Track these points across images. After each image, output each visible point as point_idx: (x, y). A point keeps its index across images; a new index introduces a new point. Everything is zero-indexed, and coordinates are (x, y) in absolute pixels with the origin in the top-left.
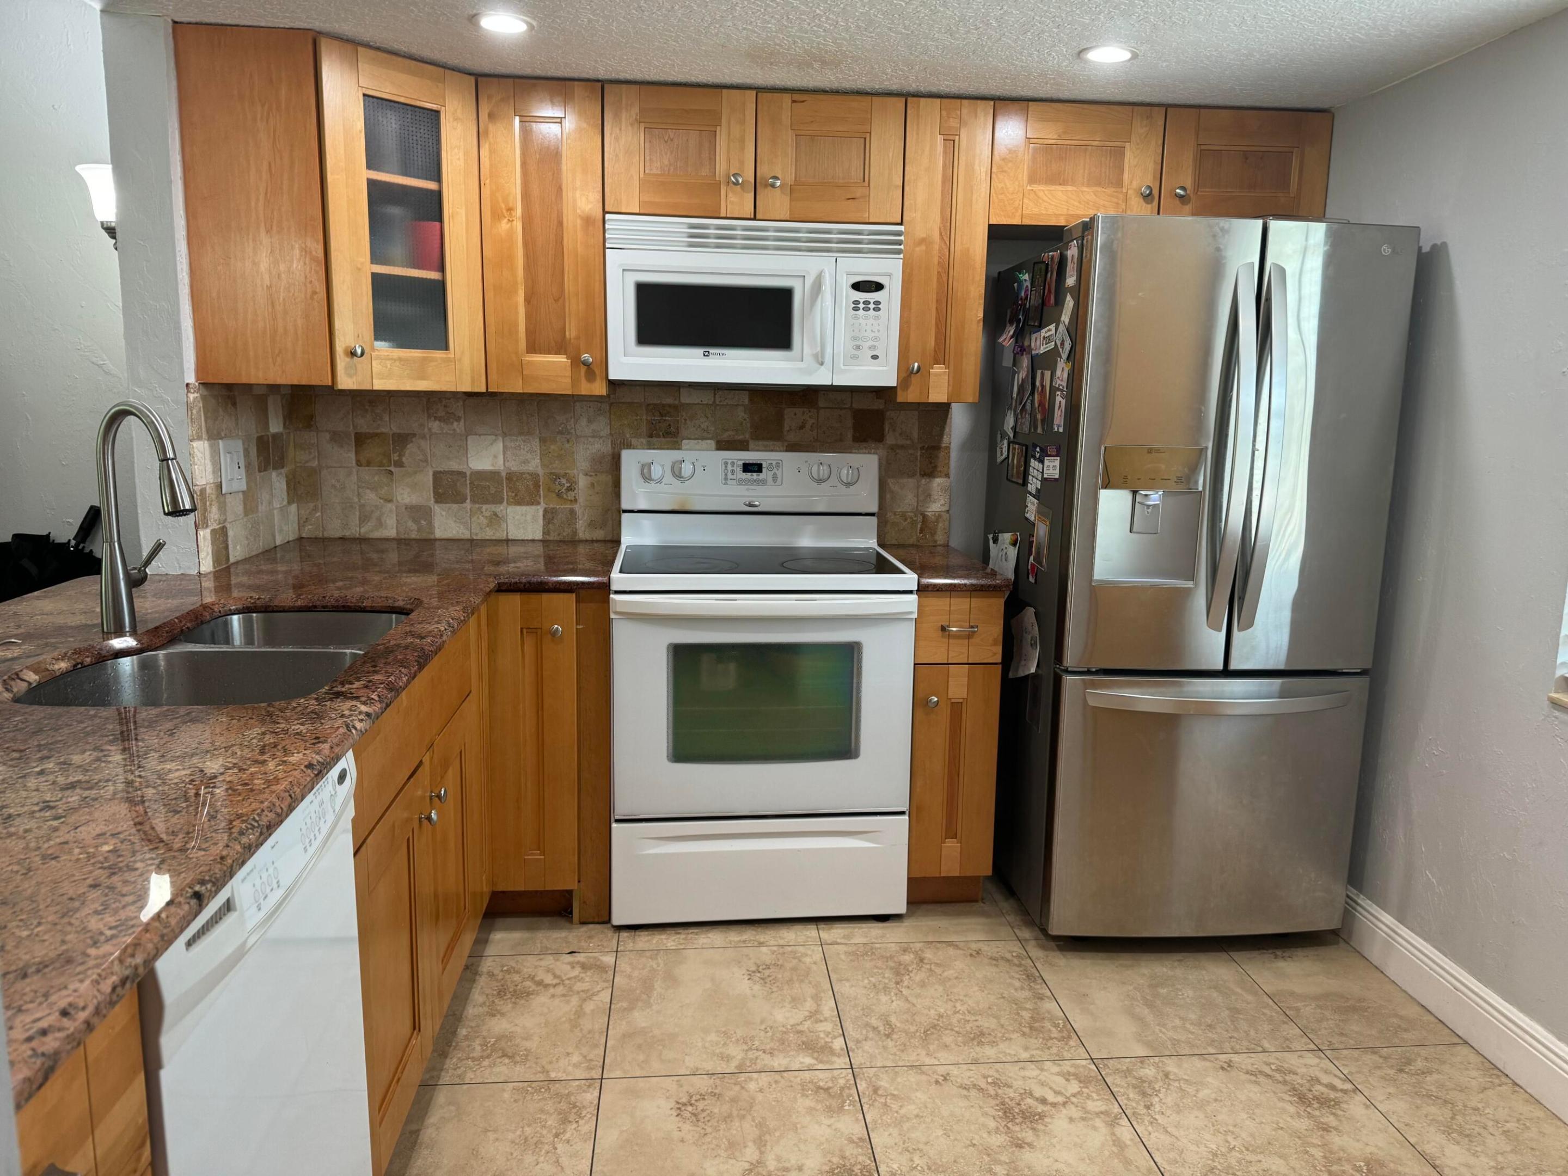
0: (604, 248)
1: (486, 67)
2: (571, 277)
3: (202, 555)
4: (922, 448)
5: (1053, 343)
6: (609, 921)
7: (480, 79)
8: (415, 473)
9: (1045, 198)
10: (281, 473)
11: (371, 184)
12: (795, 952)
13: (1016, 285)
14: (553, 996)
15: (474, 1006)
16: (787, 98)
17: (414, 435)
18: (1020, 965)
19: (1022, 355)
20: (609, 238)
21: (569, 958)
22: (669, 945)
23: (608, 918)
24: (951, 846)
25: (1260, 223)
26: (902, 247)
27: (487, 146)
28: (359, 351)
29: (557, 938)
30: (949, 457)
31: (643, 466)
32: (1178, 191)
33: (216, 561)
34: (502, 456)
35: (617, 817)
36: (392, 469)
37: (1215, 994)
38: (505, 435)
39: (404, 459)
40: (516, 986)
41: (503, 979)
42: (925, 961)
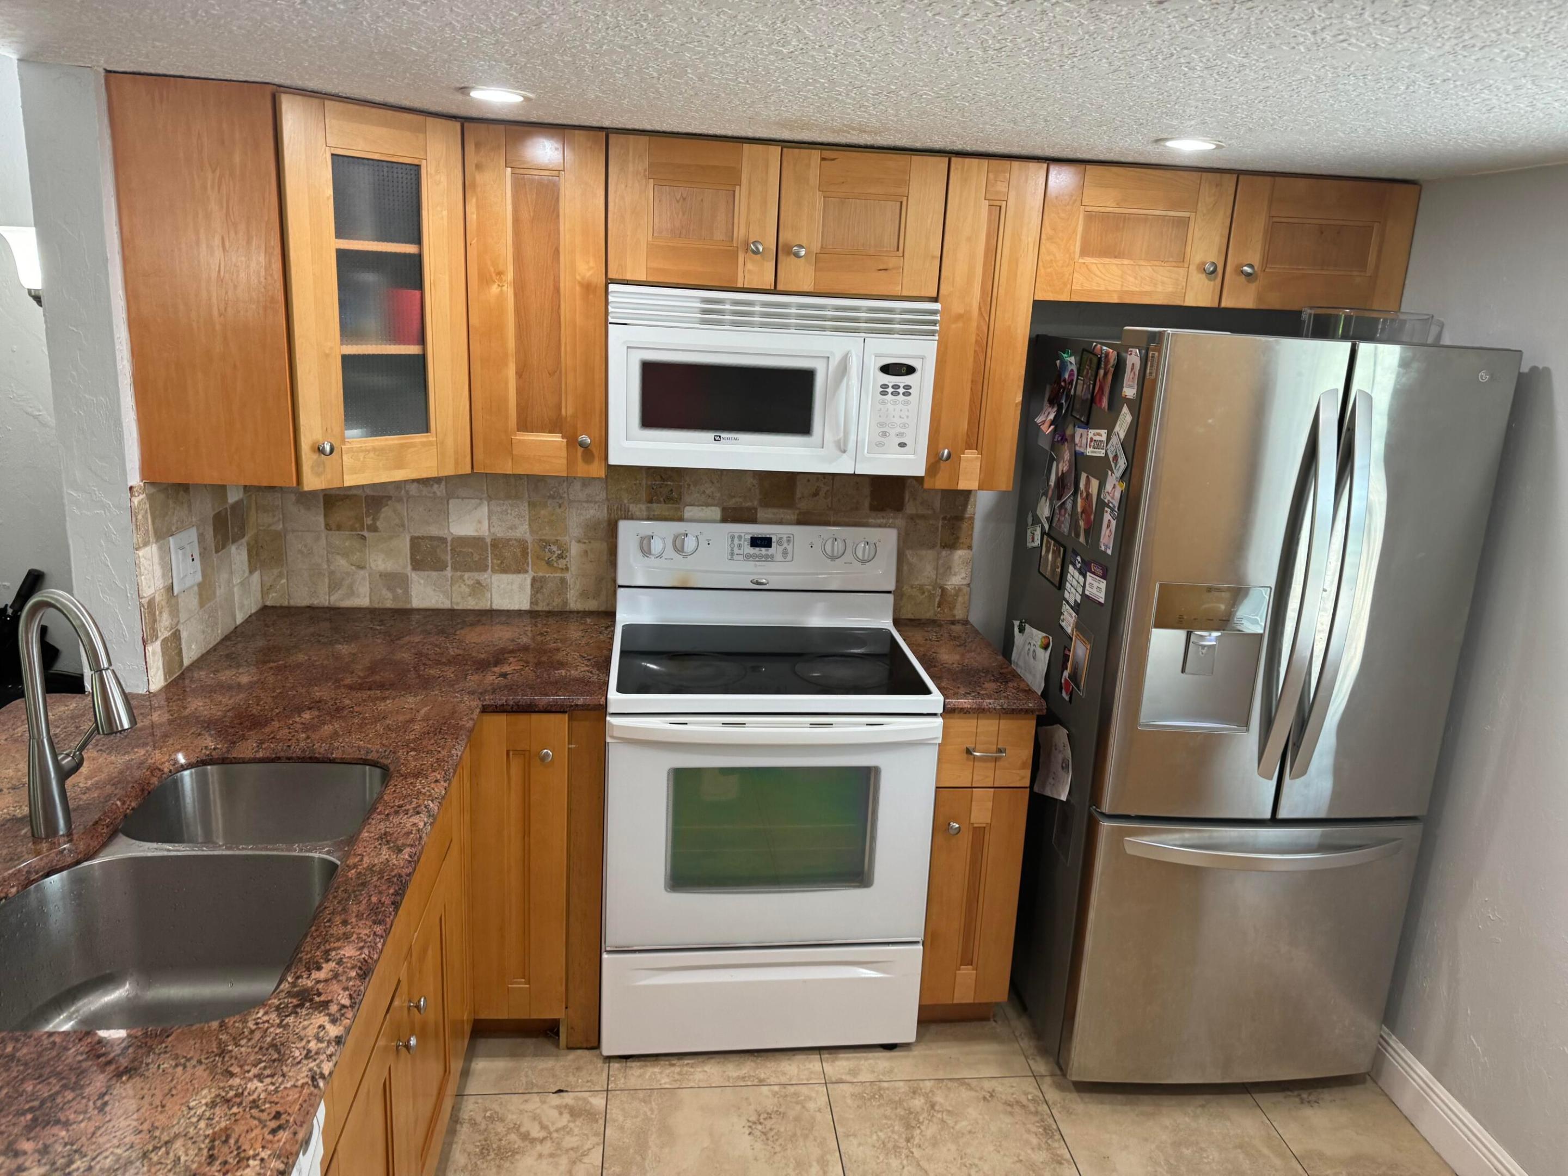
0: (606, 323)
1: (474, 113)
2: (568, 349)
3: (151, 673)
4: (944, 518)
5: (1104, 451)
6: (597, 1046)
7: (466, 125)
8: (391, 538)
9: (1098, 273)
10: (241, 545)
11: (342, 255)
12: (796, 1094)
13: (1058, 362)
14: (540, 1156)
15: (455, 1171)
16: (816, 154)
17: (390, 498)
18: (1037, 1113)
19: (1063, 444)
20: (612, 312)
21: (555, 1100)
22: (663, 1081)
23: (596, 1044)
24: (966, 974)
25: (1347, 346)
26: (937, 328)
27: (474, 200)
28: (328, 448)
29: (542, 1070)
30: (973, 528)
31: (642, 539)
32: (1246, 268)
33: (168, 671)
34: (487, 521)
35: (608, 949)
36: (365, 533)
37: (1241, 1157)
38: (490, 498)
39: (378, 524)
40: (500, 1140)
41: (485, 1130)
42: (937, 1108)
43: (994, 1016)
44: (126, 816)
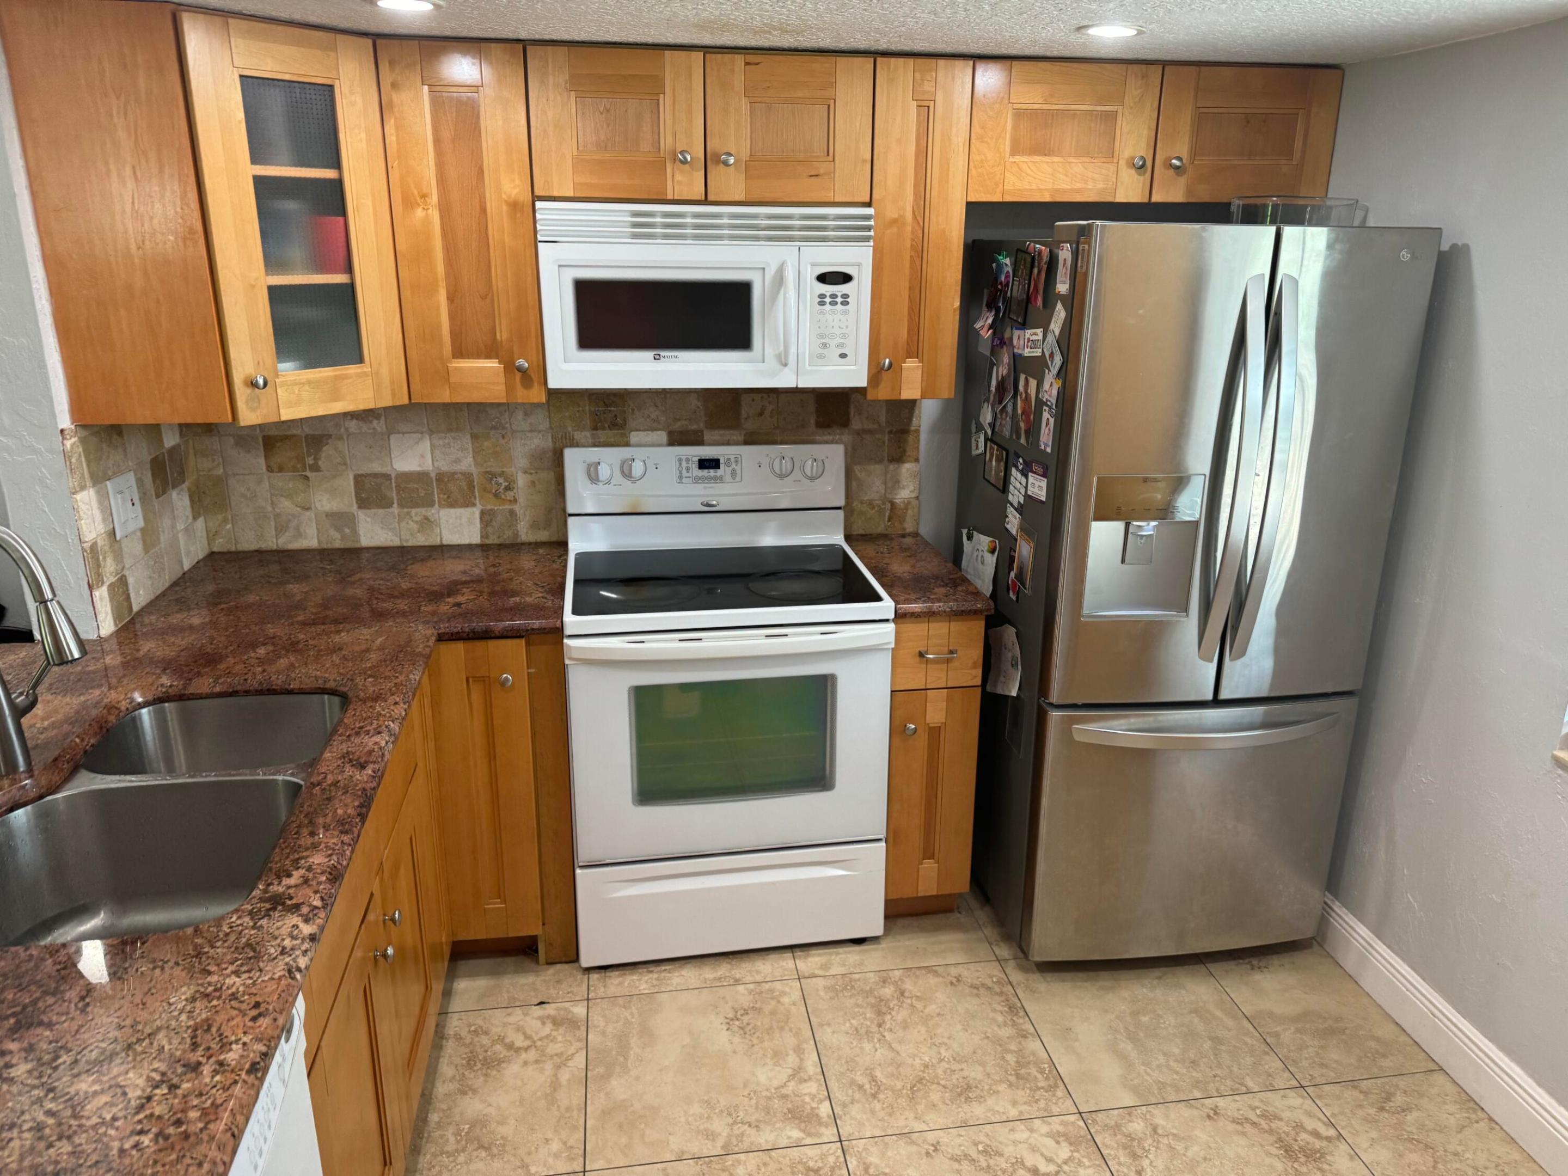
0: (536, 242)
1: (386, 30)
2: (499, 270)
3: (100, 617)
4: (890, 432)
5: (1040, 350)
6: (576, 959)
7: (378, 42)
8: (334, 477)
9: (1029, 171)
10: (182, 490)
11: (259, 182)
12: (771, 991)
13: (994, 265)
14: (526, 1063)
15: (444, 1082)
16: (739, 59)
17: (330, 436)
18: (1001, 993)
19: (1002, 347)
20: (541, 230)
21: (538, 1011)
22: (642, 988)
23: (575, 958)
24: (929, 867)
25: (1273, 229)
26: (872, 233)
27: (392, 121)
28: (261, 382)
29: (524, 985)
30: (919, 440)
31: (589, 466)
32: (1174, 161)
33: (117, 617)
34: (430, 456)
35: (581, 864)
36: (308, 473)
37: (1196, 1020)
38: (431, 432)
39: (320, 463)
40: (486, 1051)
41: (471, 1043)
42: (906, 994)
43: (958, 907)
44: (86, 752)
